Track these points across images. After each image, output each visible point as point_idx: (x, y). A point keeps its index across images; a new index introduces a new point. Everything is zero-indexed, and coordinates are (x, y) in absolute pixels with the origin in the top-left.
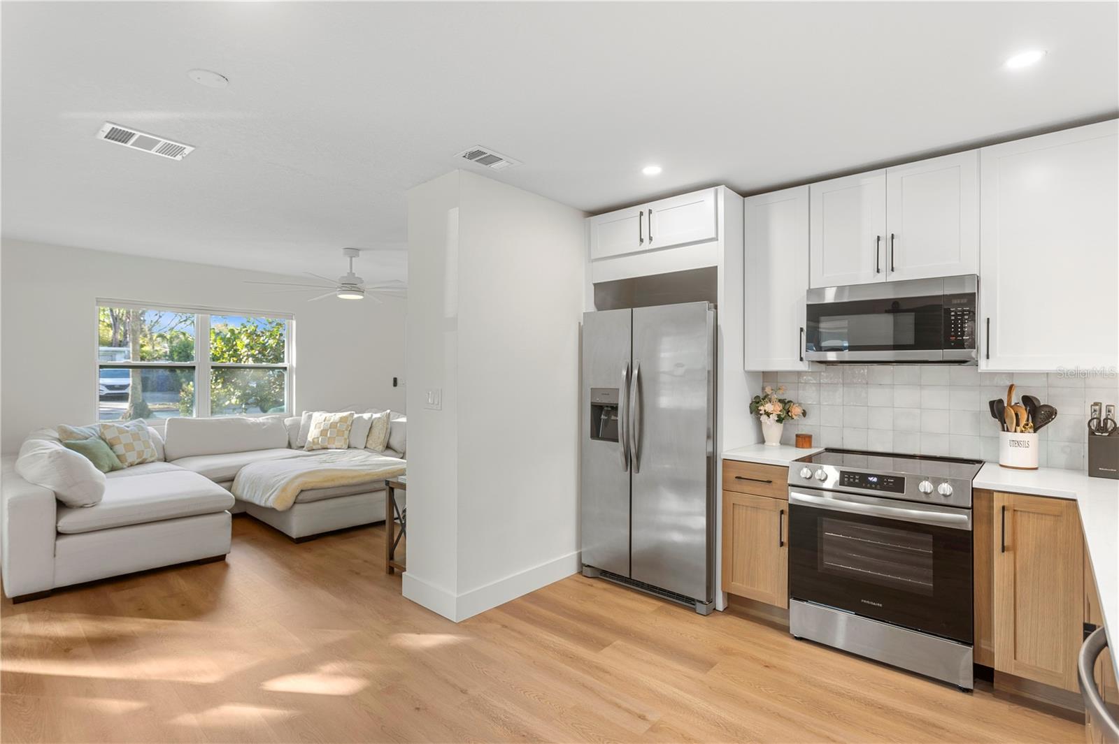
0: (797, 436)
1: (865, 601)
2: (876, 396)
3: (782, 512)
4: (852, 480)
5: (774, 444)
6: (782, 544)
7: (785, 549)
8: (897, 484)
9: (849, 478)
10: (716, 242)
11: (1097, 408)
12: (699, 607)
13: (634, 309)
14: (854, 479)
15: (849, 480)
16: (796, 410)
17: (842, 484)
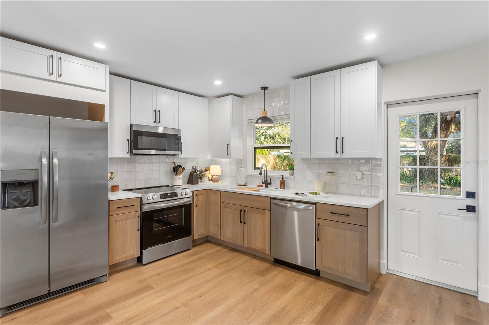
0: (112, 186)
2: (139, 167)
3: (138, 217)
4: (164, 196)
6: (138, 230)
7: (140, 232)
9: (163, 196)
10: (105, 93)
11: (194, 167)
13: (51, 117)
17: (161, 199)
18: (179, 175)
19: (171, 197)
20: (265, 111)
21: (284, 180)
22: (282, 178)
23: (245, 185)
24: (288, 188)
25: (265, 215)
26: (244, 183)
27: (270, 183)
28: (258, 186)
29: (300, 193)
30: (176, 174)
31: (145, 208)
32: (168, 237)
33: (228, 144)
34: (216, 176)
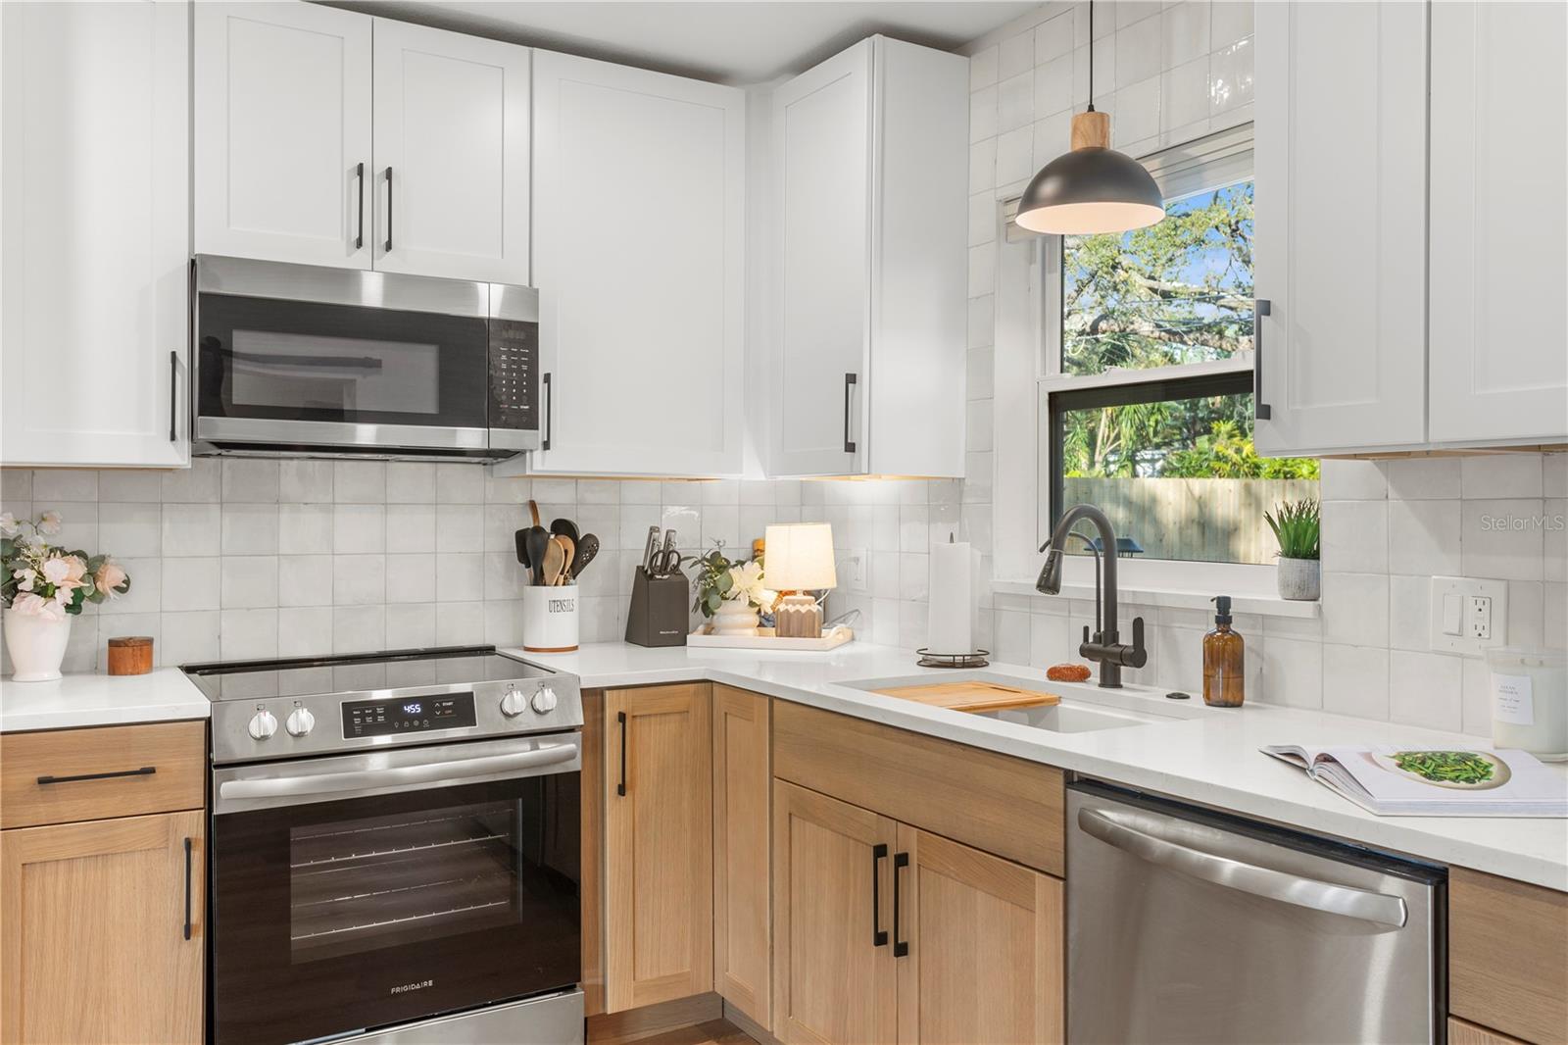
0: (113, 643)
1: (398, 990)
2: (299, 529)
3: (188, 844)
4: (369, 720)
5: (46, 676)
6: (188, 933)
7: (198, 941)
8: (461, 709)
9: (363, 716)
11: (656, 534)
14: (375, 715)
15: (363, 720)
16: (112, 576)
17: (349, 733)
18: (556, 585)
19: (420, 728)
20: (1091, 108)
21: (1238, 637)
22: (1218, 620)
23: (975, 662)
24: (1266, 697)
25: (1033, 911)
26: (962, 647)
27: (1137, 657)
28: (1055, 674)
29: (1311, 752)
30: (539, 580)
32: (405, 988)
33: (851, 379)
34: (800, 597)
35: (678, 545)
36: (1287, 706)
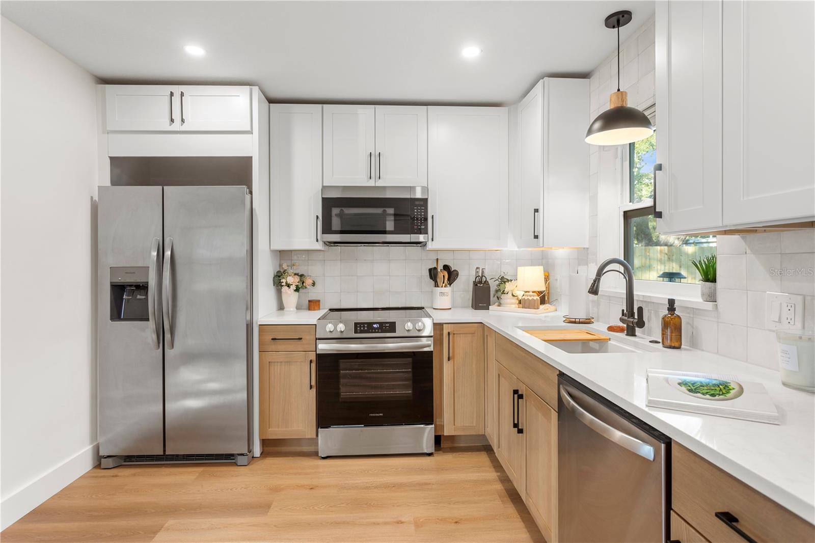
0: (310, 301)
1: (372, 415)
3: (311, 362)
4: (362, 328)
5: (292, 309)
6: (311, 387)
7: (314, 390)
8: (391, 327)
9: (360, 327)
10: (251, 135)
11: (478, 270)
12: (240, 460)
13: (165, 187)
14: (364, 327)
15: (360, 328)
16: (308, 282)
17: (356, 332)
18: (442, 287)
19: (378, 332)
20: (619, 90)
21: (679, 317)
22: (669, 309)
23: (588, 322)
24: (695, 344)
26: (582, 316)
27: (640, 324)
28: (611, 329)
30: (437, 285)
31: (323, 347)
32: (374, 415)
33: (536, 211)
34: (531, 293)
35: (486, 274)
36: (703, 350)
